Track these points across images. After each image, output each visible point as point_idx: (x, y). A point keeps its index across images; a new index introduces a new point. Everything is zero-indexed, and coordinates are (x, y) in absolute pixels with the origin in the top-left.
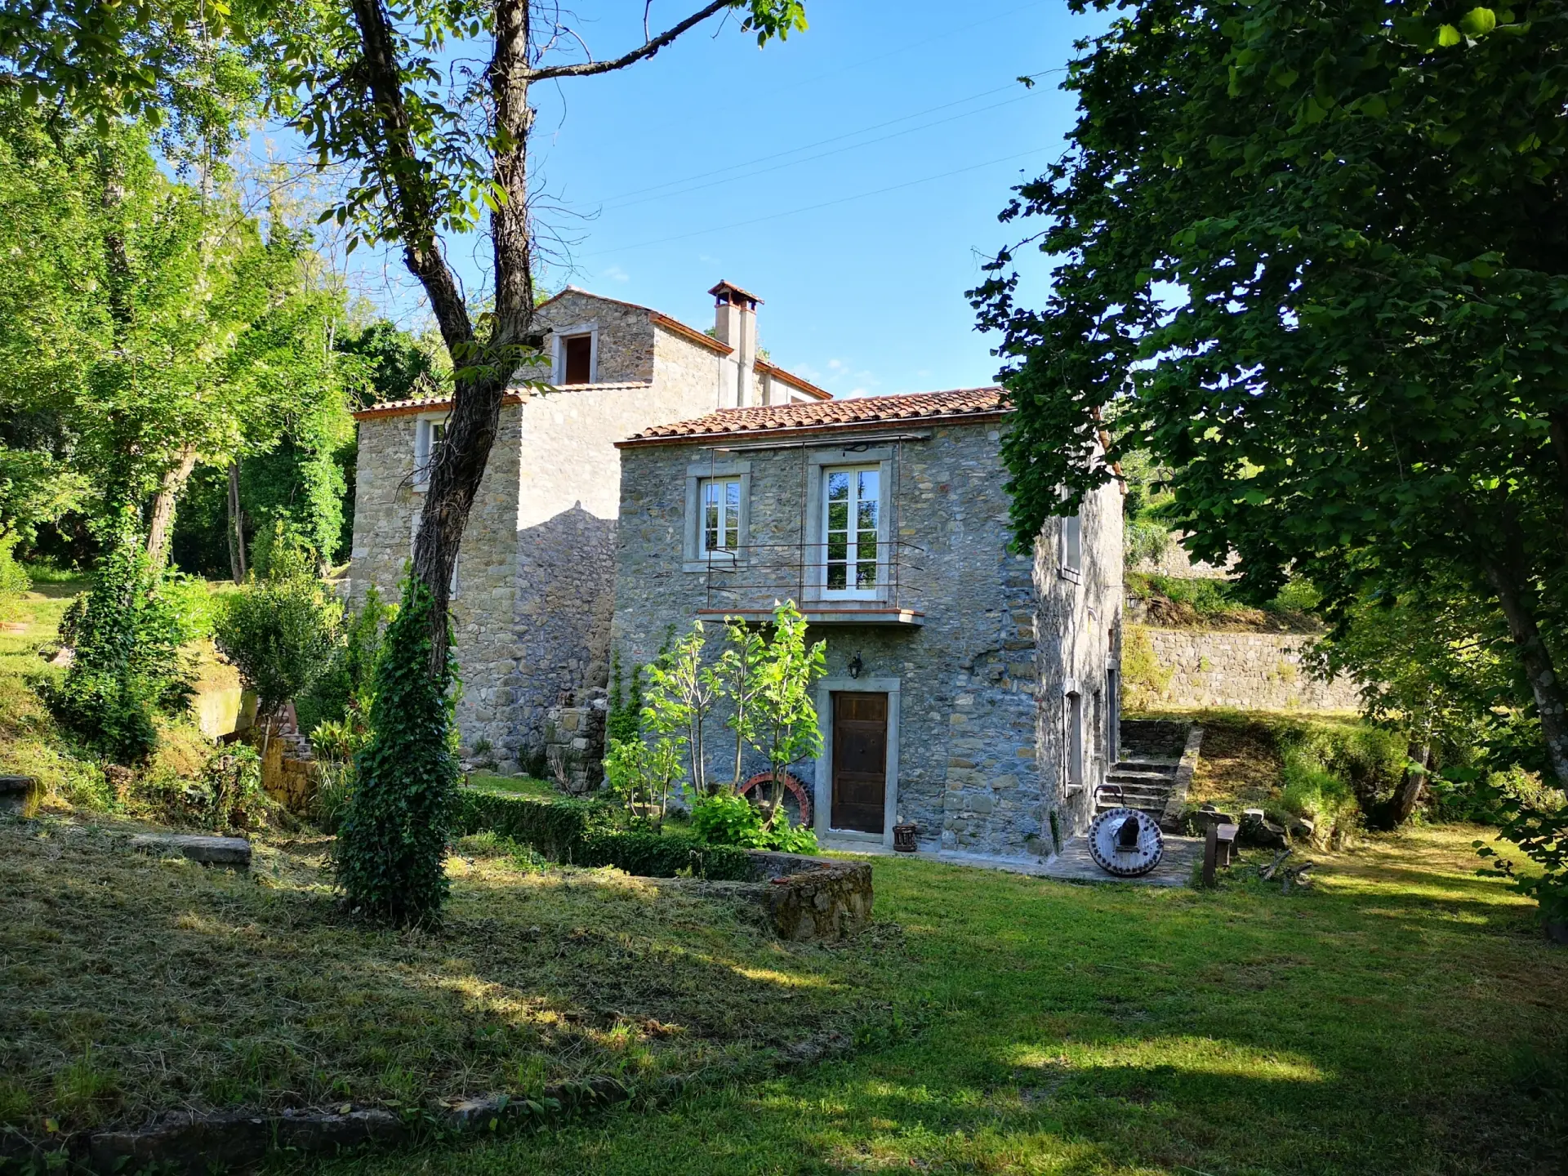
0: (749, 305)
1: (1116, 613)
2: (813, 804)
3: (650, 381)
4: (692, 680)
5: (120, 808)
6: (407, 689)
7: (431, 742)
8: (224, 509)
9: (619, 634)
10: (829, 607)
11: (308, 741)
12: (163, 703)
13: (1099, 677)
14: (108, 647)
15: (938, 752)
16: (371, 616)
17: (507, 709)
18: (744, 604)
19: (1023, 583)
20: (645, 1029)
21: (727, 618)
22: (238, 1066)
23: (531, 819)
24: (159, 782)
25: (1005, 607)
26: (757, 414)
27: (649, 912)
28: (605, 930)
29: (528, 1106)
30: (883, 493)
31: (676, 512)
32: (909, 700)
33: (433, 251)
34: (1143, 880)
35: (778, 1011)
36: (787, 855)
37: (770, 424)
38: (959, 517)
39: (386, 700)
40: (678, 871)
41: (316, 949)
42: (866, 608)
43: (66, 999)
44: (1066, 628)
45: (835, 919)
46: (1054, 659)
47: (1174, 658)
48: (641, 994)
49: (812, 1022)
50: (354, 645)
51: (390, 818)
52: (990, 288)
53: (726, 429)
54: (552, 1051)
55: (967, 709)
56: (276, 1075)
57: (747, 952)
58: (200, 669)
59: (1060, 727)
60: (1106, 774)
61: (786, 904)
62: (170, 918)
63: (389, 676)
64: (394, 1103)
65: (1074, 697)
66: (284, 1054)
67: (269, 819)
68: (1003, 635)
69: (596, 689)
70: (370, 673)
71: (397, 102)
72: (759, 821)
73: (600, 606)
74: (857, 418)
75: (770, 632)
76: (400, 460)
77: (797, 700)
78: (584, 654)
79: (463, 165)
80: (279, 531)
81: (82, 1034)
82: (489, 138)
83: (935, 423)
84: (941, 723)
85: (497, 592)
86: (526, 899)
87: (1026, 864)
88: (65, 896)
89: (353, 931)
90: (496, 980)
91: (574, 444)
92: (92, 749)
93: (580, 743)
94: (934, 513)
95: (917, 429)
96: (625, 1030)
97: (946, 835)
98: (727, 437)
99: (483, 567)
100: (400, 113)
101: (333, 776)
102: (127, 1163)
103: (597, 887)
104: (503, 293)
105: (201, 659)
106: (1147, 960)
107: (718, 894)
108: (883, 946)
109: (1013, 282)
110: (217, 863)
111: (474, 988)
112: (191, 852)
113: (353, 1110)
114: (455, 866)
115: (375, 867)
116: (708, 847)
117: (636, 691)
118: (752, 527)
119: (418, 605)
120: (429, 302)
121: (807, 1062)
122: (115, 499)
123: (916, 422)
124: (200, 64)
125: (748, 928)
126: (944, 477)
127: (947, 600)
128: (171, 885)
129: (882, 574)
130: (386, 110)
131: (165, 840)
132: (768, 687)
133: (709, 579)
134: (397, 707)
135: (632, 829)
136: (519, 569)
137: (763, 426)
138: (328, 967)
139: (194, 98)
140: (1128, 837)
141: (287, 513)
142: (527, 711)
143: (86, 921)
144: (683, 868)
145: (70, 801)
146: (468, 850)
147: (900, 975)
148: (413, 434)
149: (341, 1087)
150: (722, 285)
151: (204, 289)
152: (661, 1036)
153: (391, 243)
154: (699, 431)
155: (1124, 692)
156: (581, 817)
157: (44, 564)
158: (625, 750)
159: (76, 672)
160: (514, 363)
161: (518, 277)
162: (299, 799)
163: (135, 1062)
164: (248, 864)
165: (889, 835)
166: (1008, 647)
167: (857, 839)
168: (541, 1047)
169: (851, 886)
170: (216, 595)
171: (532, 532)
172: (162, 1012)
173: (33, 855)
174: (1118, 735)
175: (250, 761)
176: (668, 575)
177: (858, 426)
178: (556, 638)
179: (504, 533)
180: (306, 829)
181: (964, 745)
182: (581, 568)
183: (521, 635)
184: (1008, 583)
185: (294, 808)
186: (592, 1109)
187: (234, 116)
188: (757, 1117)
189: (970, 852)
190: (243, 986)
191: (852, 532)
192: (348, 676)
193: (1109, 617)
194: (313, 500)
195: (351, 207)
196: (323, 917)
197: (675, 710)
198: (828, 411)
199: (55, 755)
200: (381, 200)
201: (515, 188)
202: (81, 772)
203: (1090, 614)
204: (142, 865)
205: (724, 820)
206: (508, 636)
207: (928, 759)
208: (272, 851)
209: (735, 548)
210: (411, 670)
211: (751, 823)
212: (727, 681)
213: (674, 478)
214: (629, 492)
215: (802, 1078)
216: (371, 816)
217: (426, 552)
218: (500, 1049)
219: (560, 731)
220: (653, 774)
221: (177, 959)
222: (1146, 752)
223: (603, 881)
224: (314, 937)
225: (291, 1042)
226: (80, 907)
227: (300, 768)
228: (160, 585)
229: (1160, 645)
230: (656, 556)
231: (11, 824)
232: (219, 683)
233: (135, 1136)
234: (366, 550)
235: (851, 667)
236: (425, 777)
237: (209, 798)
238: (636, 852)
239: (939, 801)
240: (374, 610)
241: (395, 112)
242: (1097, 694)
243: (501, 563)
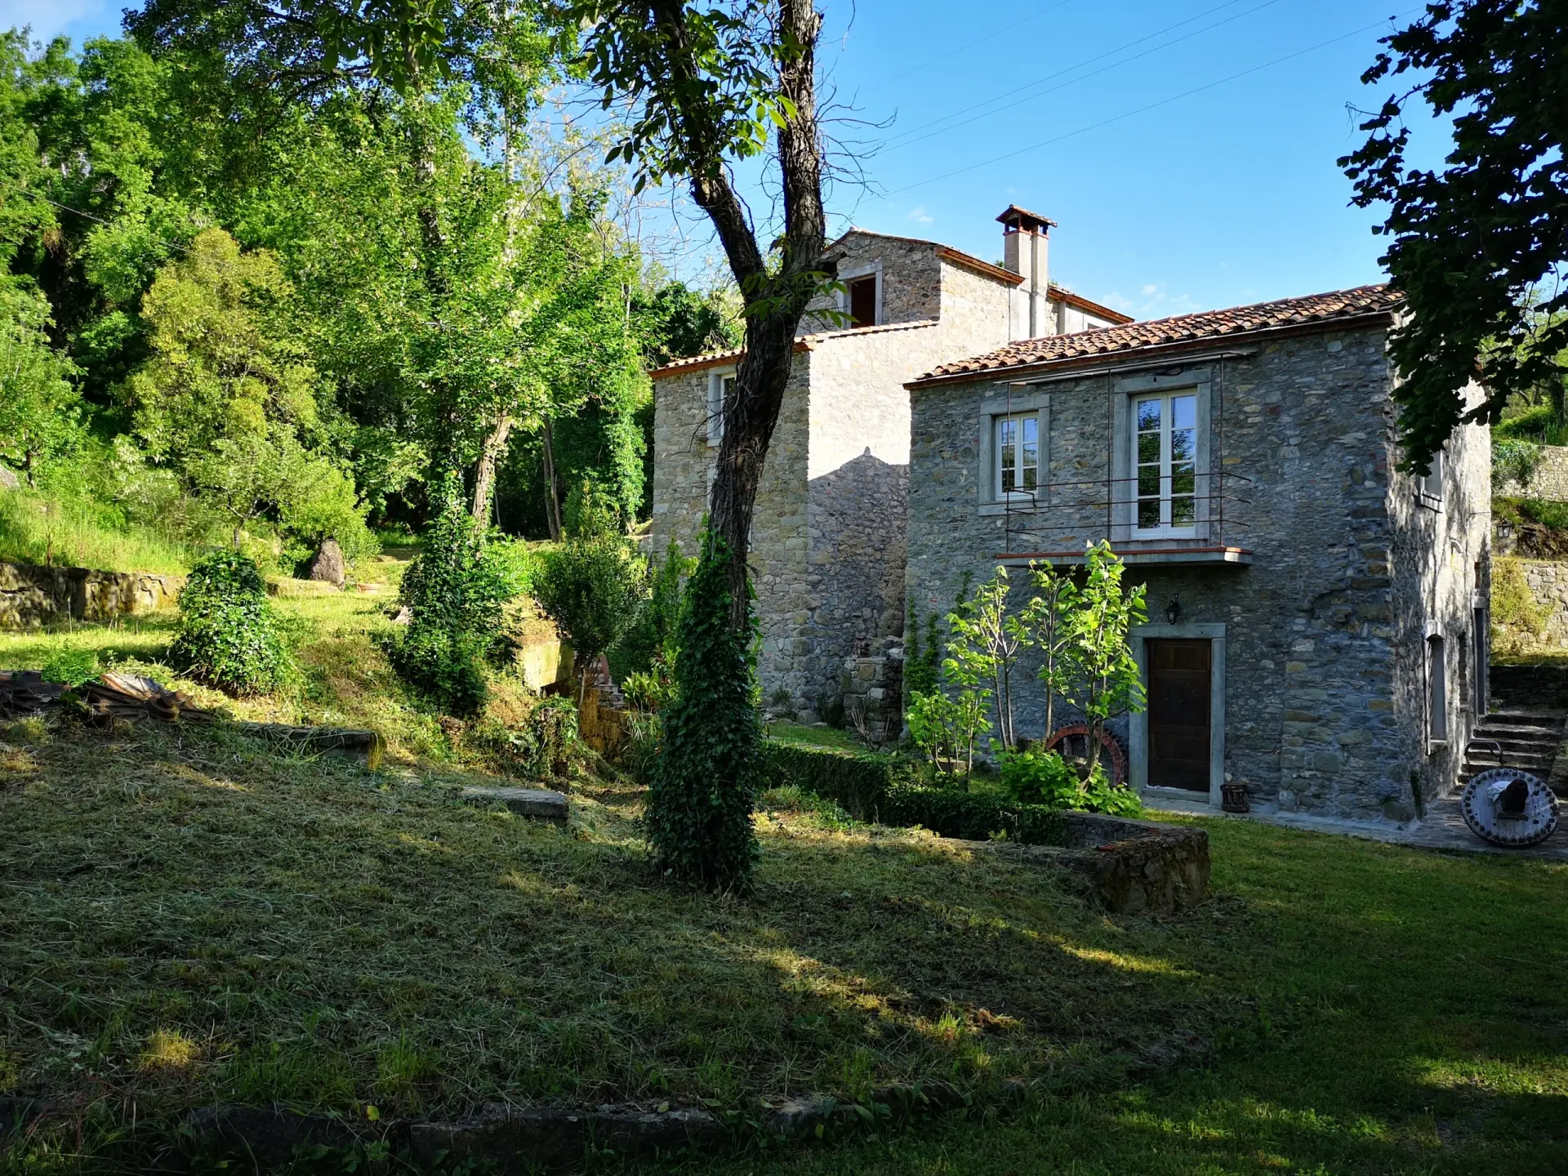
0: (1040, 229)
1: (1484, 544)
2: (1127, 759)
3: (937, 318)
4: (996, 629)
5: (455, 758)
6: (709, 645)
7: (734, 700)
8: (541, 474)
9: (913, 582)
10: (1140, 548)
11: (620, 691)
12: (490, 657)
13: (1464, 616)
14: (439, 605)
15: (1272, 704)
16: (672, 570)
17: (804, 659)
18: (1045, 547)
19: (1374, 513)
20: (975, 1020)
21: (1033, 562)
22: (555, 1050)
23: (834, 771)
24: (489, 733)
25: (1352, 540)
26: (1054, 344)
27: (964, 878)
28: (919, 897)
29: (855, 1112)
30: (1201, 419)
31: (970, 453)
32: (1236, 647)
33: (720, 180)
34: (1534, 852)
35: (1120, 1002)
36: (1108, 818)
37: (1070, 353)
38: (1293, 441)
39: (689, 657)
40: (991, 834)
41: (630, 915)
42: (1185, 547)
43: (395, 964)
44: (1426, 563)
45: (1169, 891)
46: (1413, 598)
47: (1555, 593)
48: (965, 976)
49: (1163, 1019)
50: (658, 595)
51: (698, 779)
52: (1373, 150)
53: (1022, 362)
54: (876, 1043)
55: (1306, 656)
56: (592, 1062)
57: (1074, 927)
58: (522, 624)
59: (1420, 675)
60: (1473, 727)
61: (1115, 873)
62: (493, 876)
63: (690, 632)
64: (715, 1103)
65: (1436, 641)
66: (600, 1039)
67: (588, 767)
68: (1350, 572)
69: (891, 638)
70: (673, 627)
71: (679, 23)
72: (1076, 780)
73: (894, 552)
74: (1169, 339)
75: (1082, 577)
76: (694, 416)
77: (1115, 650)
78: (877, 603)
79: (748, 80)
80: (586, 489)
81: (408, 1006)
82: (774, 46)
83: (1262, 337)
84: (1275, 672)
85: (790, 543)
86: (834, 860)
87: (1384, 831)
88: (398, 852)
89: (665, 894)
90: (811, 955)
91: (862, 389)
92: (428, 702)
93: (877, 693)
94: (1263, 439)
95: (1241, 346)
96: (955, 1023)
97: (1284, 795)
98: (1023, 369)
99: (776, 518)
100: (682, 33)
101: (644, 727)
102: (448, 1157)
103: (908, 849)
104: (794, 219)
105: (523, 615)
106: (1556, 952)
107: (1038, 861)
108: (1225, 924)
109: (1402, 140)
110: (538, 817)
111: (791, 962)
112: (514, 805)
113: (671, 1108)
114: (762, 822)
115: (685, 829)
116: (1020, 806)
117: (932, 639)
118: (1053, 465)
119: (716, 558)
120: (718, 237)
121: (1163, 1069)
122: (439, 465)
123: (1238, 338)
124: (497, 38)
125: (1072, 899)
126: (1275, 398)
127: (1281, 535)
128: (495, 841)
129: (1202, 509)
130: (669, 31)
131: (490, 792)
132: (1082, 636)
133: (1008, 522)
134: (700, 664)
135: (936, 785)
136: (811, 519)
137: (1063, 356)
138: (643, 935)
139: (493, 70)
140: (1514, 803)
141: (595, 474)
142: (823, 660)
143: (416, 880)
144: (997, 832)
145: (411, 751)
146: (775, 805)
147: (1254, 961)
148: (705, 389)
149: (659, 1081)
150: (1011, 210)
151: (509, 257)
152: (992, 1029)
153: (677, 177)
154: (993, 365)
155: (1493, 633)
156: (884, 773)
157: (394, 530)
158: (927, 703)
159: (413, 628)
160: (807, 294)
161: (808, 201)
162: (615, 747)
163: (455, 1041)
164: (565, 819)
165: (1216, 794)
166: (1356, 585)
167: (1181, 797)
168: (864, 1040)
169: (1185, 854)
170: (537, 553)
171: (823, 481)
172: (483, 982)
173: (374, 808)
174: (1487, 684)
175: (568, 712)
176: (963, 519)
177: (1170, 347)
178: (849, 587)
179: (794, 483)
180: (622, 777)
181: (1306, 696)
182: (872, 516)
183: (814, 585)
184: (1356, 513)
185: (608, 756)
186: (926, 1118)
187: (530, 85)
188: (1115, 1138)
189: (1313, 814)
190: (561, 955)
191: (1165, 464)
192: (654, 628)
193: (1475, 549)
194: (617, 460)
195: (638, 141)
196: (637, 878)
197: (980, 661)
198: (1134, 334)
199: (397, 708)
200: (667, 132)
201: (803, 103)
202: (420, 724)
203: (1453, 545)
204: (470, 818)
205: (1037, 779)
206: (802, 587)
207: (1260, 713)
208: (590, 802)
209: (1034, 488)
210: (712, 626)
211: (1066, 782)
212: (1034, 630)
213: (967, 417)
214: (920, 434)
215: (1161, 1090)
216: (679, 776)
217: (723, 501)
218: (821, 1041)
219: (857, 680)
220: (957, 728)
221: (498, 923)
222: (1521, 703)
223: (912, 842)
224: (629, 900)
225: (607, 1024)
226: (412, 863)
227: (615, 717)
228: (485, 547)
229: (1536, 580)
230: (950, 500)
231: (357, 776)
232: (540, 638)
233: (454, 1129)
234: (667, 505)
235: (1167, 611)
236: (730, 736)
237: (534, 748)
238: (943, 809)
239: (1274, 757)
240: (674, 565)
241: (677, 33)
242: (1462, 638)
243: (794, 513)
